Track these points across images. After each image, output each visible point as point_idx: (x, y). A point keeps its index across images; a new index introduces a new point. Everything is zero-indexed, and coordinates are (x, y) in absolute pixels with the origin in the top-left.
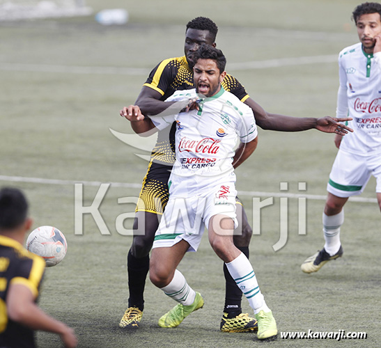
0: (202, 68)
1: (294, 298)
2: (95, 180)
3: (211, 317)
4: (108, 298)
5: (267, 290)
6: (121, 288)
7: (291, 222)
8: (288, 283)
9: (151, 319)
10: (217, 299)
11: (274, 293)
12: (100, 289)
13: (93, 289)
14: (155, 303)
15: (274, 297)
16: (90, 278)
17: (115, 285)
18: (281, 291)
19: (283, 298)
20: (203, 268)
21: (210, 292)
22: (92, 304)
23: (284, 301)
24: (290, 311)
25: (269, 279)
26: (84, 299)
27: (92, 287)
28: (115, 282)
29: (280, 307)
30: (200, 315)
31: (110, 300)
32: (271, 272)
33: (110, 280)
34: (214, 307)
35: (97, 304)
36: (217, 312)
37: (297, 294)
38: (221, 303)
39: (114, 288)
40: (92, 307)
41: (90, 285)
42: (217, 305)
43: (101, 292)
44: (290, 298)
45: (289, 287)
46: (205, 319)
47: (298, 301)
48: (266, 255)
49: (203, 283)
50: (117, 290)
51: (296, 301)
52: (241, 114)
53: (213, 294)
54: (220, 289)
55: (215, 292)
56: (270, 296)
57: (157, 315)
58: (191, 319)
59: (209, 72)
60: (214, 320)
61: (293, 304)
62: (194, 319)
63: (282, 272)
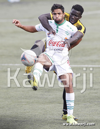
0: (56, 12)
1: (90, 106)
2: (10, 63)
3: (58, 114)
4: (18, 109)
5: (79, 103)
6: (22, 105)
7: (87, 76)
8: (87, 100)
9: (35, 116)
10: (60, 108)
11: (82, 104)
12: (14, 106)
13: (12, 106)
14: (36, 110)
15: (82, 106)
16: (10, 102)
17: (20, 104)
18: (84, 103)
19: (85, 106)
20: (54, 96)
21: (57, 105)
22: (11, 112)
23: (86, 107)
24: (88, 111)
25: (80, 99)
26: (8, 110)
27: (11, 105)
28: (20, 103)
29: (84, 110)
30: (54, 114)
31: (18, 110)
32: (80, 96)
33: (18, 102)
34: (59, 111)
35: (13, 112)
36: (60, 113)
37: (91, 104)
38: (61, 109)
39: (20, 105)
40: (12, 113)
41: (10, 104)
42: (60, 110)
43: (15, 107)
44: (88, 106)
45: (87, 101)
46: (56, 116)
47: (91, 107)
48: (78, 90)
49: (54, 101)
50: (21, 106)
51: (90, 107)
52: (73, 31)
53: (58, 106)
54: (61, 103)
55: (59, 105)
56: (80, 105)
57: (37, 115)
58: (50, 116)
59: (59, 14)
60: (59, 116)
61: (89, 108)
62: (51, 116)
63: (85, 96)
